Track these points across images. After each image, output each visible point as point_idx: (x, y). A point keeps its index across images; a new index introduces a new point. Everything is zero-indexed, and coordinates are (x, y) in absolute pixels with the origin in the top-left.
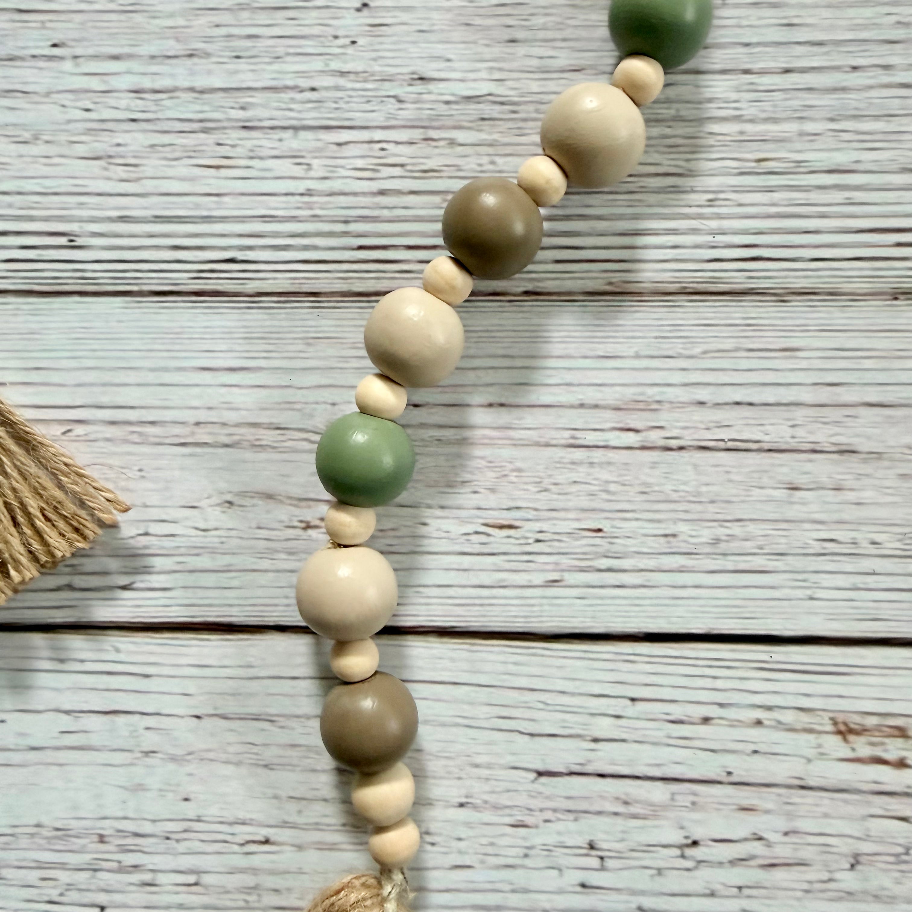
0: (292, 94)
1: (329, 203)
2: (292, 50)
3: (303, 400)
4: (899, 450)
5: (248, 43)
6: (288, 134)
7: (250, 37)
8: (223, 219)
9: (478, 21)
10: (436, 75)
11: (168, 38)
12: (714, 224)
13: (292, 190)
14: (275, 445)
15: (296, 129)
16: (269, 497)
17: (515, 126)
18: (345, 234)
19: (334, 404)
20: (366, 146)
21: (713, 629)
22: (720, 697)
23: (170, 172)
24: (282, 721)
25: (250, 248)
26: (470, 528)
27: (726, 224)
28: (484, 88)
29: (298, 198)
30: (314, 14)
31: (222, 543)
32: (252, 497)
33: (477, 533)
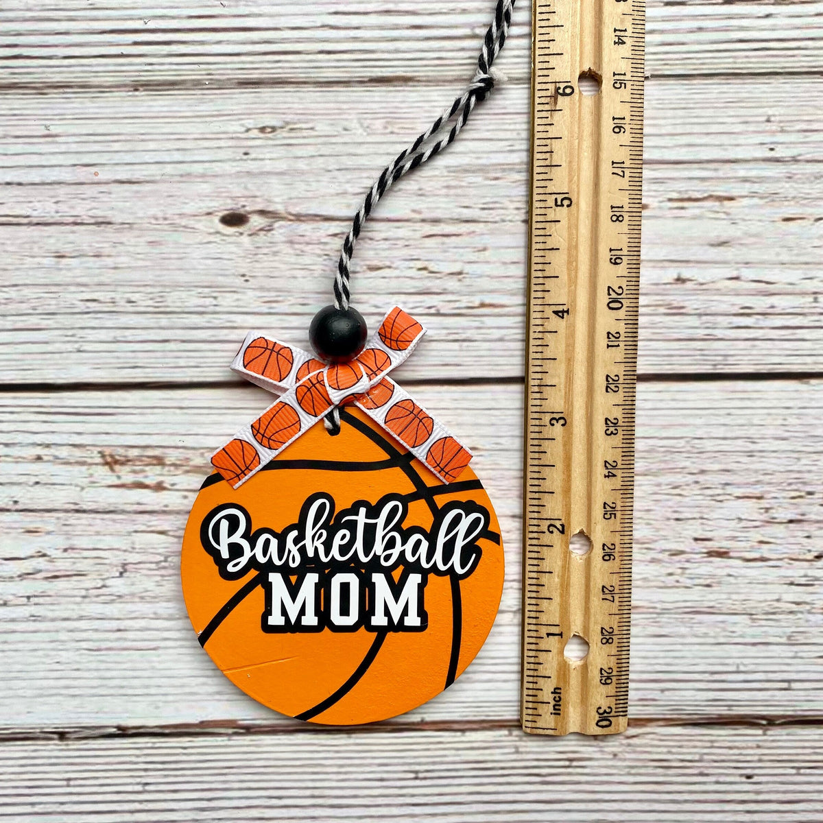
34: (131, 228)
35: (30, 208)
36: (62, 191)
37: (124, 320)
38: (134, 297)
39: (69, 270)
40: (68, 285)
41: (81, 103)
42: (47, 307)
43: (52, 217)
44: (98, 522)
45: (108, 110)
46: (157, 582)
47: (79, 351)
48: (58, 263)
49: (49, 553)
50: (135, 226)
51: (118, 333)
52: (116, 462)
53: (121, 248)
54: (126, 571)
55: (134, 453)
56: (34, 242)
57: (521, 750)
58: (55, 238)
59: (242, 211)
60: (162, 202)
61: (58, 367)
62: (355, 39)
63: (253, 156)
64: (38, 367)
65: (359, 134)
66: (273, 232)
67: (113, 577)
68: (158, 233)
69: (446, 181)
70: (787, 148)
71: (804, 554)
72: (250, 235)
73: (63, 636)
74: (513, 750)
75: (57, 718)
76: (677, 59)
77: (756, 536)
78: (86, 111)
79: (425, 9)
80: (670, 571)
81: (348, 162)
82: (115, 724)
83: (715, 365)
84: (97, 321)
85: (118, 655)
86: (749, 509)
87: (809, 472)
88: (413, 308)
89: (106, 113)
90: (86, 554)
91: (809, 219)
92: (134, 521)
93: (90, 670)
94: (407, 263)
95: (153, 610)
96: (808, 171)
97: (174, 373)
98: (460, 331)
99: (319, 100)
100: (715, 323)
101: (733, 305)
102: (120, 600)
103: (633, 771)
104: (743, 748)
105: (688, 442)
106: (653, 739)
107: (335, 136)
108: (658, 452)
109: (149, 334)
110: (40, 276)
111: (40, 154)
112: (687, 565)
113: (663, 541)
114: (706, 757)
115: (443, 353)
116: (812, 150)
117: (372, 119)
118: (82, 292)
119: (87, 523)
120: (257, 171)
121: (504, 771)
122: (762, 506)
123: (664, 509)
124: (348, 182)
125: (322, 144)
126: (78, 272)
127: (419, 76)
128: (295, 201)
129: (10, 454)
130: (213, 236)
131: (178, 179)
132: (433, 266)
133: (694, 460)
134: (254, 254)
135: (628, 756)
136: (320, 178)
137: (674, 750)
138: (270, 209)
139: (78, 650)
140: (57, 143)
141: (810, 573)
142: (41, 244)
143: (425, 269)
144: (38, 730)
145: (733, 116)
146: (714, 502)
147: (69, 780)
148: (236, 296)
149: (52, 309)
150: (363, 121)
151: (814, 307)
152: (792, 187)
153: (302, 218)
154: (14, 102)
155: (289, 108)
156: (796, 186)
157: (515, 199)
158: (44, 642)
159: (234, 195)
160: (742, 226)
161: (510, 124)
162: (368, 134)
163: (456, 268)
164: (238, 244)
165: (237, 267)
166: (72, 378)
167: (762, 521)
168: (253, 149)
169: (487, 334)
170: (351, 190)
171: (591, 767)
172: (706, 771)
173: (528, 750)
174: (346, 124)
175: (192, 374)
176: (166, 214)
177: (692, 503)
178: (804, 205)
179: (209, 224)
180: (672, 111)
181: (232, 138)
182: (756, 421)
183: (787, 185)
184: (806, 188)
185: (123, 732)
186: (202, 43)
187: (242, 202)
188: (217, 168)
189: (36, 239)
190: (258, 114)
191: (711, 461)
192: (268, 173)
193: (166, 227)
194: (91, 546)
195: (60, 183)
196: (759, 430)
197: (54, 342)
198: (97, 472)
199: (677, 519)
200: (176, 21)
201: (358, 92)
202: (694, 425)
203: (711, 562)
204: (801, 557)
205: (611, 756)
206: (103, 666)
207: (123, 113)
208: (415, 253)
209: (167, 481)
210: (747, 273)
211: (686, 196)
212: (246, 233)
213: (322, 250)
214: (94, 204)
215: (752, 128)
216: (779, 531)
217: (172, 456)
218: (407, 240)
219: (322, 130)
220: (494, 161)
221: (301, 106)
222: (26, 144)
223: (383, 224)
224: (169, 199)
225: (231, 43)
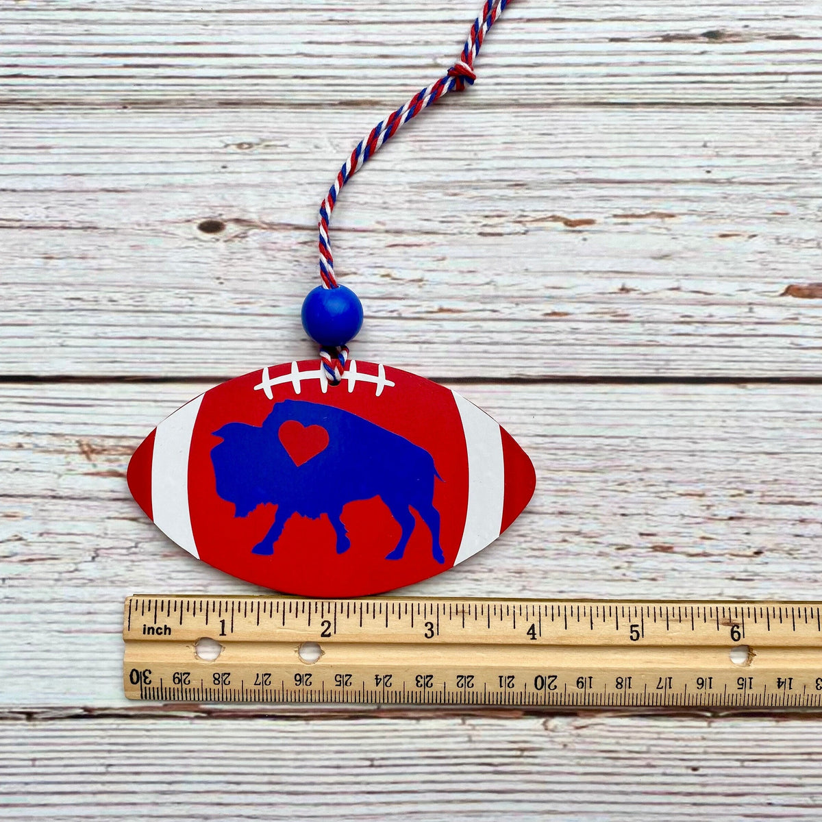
34: (115, 233)
35: (23, 212)
36: (52, 198)
37: (105, 318)
38: (116, 296)
39: (56, 270)
40: (54, 284)
41: (73, 118)
42: (33, 304)
43: (42, 221)
44: (74, 508)
45: (98, 126)
46: (127, 567)
47: (62, 346)
48: (46, 264)
49: (25, 537)
50: (119, 231)
51: (99, 330)
52: (93, 451)
53: (105, 251)
54: (98, 556)
55: (111, 442)
56: (25, 244)
57: (474, 739)
58: (43, 241)
59: (219, 219)
60: (145, 209)
61: (43, 360)
62: (327, 66)
63: (230, 169)
64: (23, 360)
65: (329, 152)
66: (247, 239)
67: (86, 562)
68: (138, 238)
69: (409, 196)
70: (722, 170)
71: (744, 550)
72: (226, 241)
73: (34, 618)
74: (466, 739)
75: (25, 699)
76: (622, 89)
77: (698, 532)
78: (78, 125)
79: (393, 41)
80: (617, 564)
81: (319, 177)
82: (81, 706)
83: (657, 369)
84: (80, 318)
85: (88, 637)
86: (691, 506)
87: (748, 471)
88: (376, 312)
89: (97, 128)
90: (60, 538)
91: (743, 236)
92: (107, 507)
93: (59, 651)
94: (371, 270)
95: (122, 594)
96: (741, 192)
97: (150, 368)
98: (420, 334)
99: (293, 120)
100: (658, 330)
101: (674, 313)
102: (91, 584)
103: (583, 762)
104: (689, 740)
105: (632, 441)
106: (601, 730)
107: (307, 153)
108: (604, 450)
109: (128, 331)
110: (29, 276)
111: (34, 164)
112: (633, 559)
113: (610, 536)
114: (653, 749)
115: (403, 354)
116: (745, 173)
117: (342, 138)
118: (67, 291)
119: (63, 509)
120: (233, 183)
121: (457, 760)
122: (703, 503)
123: (610, 505)
124: (318, 195)
125: (294, 160)
126: (64, 272)
127: (385, 101)
128: (268, 211)
130: (191, 242)
131: (161, 189)
132: (395, 274)
133: (639, 458)
134: (228, 260)
135: (578, 746)
136: (292, 191)
137: (622, 741)
138: (245, 218)
139: (49, 631)
140: (50, 154)
141: (750, 568)
142: (30, 246)
143: (388, 275)
144: (7, 710)
145: (673, 141)
146: (657, 499)
147: (34, 760)
148: (211, 297)
149: (39, 306)
150: (332, 140)
151: (750, 317)
152: (727, 206)
153: (274, 227)
154: (11, 116)
155: (265, 127)
156: (731, 205)
157: (472, 213)
158: (16, 623)
159: (212, 204)
160: (683, 242)
161: (468, 145)
162: (338, 152)
163: (417, 275)
164: (214, 249)
165: (212, 270)
166: (53, 371)
167: (704, 518)
168: (231, 163)
169: (446, 337)
171: (542, 757)
172: (654, 763)
173: (481, 739)
174: (316, 141)
175: (167, 369)
176: (148, 220)
177: (637, 500)
178: (739, 223)
179: (188, 231)
180: (616, 135)
181: (212, 153)
182: (697, 423)
183: (723, 205)
184: (740, 208)
185: (89, 714)
186: (187, 67)
187: (220, 211)
188: (196, 180)
189: (26, 242)
190: (236, 131)
191: (655, 459)
192: (245, 185)
193: (148, 233)
194: (65, 531)
195: (51, 191)
196: (699, 431)
197: (39, 337)
198: (73, 460)
199: (623, 515)
200: (164, 47)
201: (328, 114)
202: (639, 425)
203: (656, 557)
204: (741, 553)
205: (561, 747)
206: (72, 648)
207: (112, 128)
208: (379, 261)
210: (687, 284)
211: (630, 213)
212: (222, 240)
213: (293, 256)
214: (82, 210)
215: (690, 152)
216: (721, 527)
218: (372, 249)
219: (295, 148)
220: (452, 179)
221: (276, 125)
222: (21, 154)
223: (349, 233)
224: (152, 207)
225: (213, 67)
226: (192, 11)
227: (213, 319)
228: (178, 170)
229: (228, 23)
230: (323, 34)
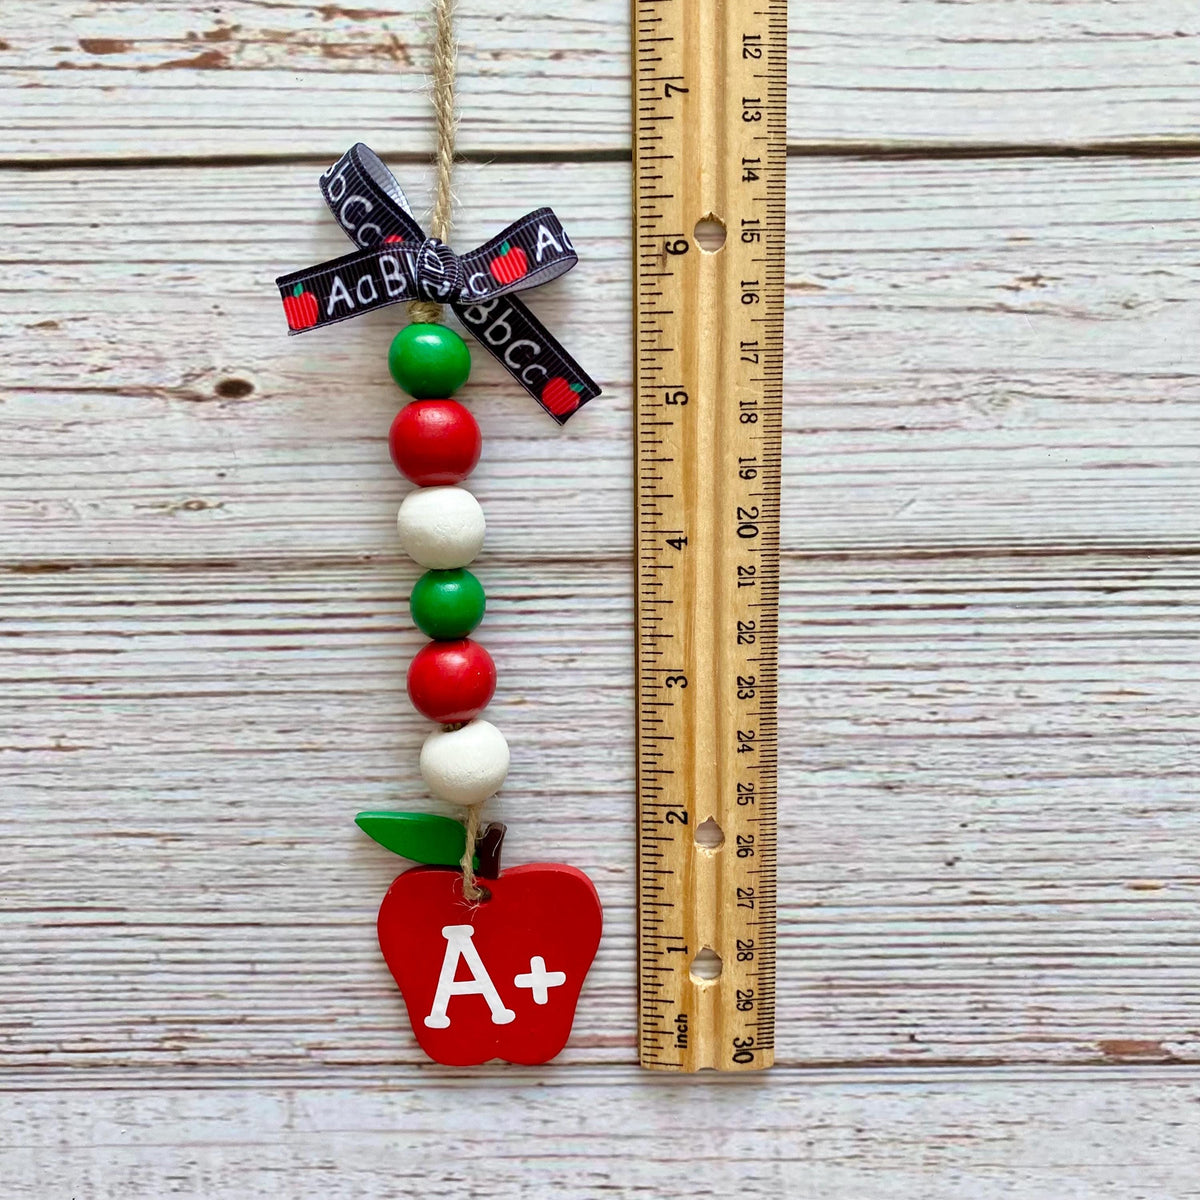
0: (1034, 771)
1: (996, 656)
2: (1034, 817)
3: (1035, 432)
4: (351, 388)
5: (1080, 824)
6: (1040, 729)
7: (1078, 831)
8: (1119, 636)
9: (827, 847)
10: (874, 792)
11: (1170, 829)
12: (568, 636)
13: (1038, 669)
14: (1070, 378)
15: (1031, 735)
16: (1079, 315)
17: (786, 738)
18: (979, 622)
19: (1000, 427)
20: (953, 717)
21: (552, 169)
22: (542, 84)
23: (1175, 686)
24: (1074, 34)
25: (1089, 604)
26: (840, 283)
27: (554, 636)
28: (821, 778)
29: (1033, 661)
30: (1006, 855)
31: (1139, 257)
32: (1100, 314)
33: (833, 278)
34: (372, 377)
35: (505, 407)
43: (476, 393)
50: (364, 381)
52: (389, 50)
55: (364, 63)
58: (473, 364)
59: (225, 400)
60: (331, 413)
62: (89, 619)
63: (213, 472)
64: (497, 187)
65: (78, 500)
66: (183, 373)
81: (89, 464)
94: (5, 333)
99: (130, 544)
107: (108, 498)
117: (62, 519)
120: (207, 453)
124: (89, 438)
125: (125, 488)
127: (8, 573)
128: (155, 414)
129: (537, 62)
130: (261, 367)
131: (309, 443)
134: (207, 343)
136: (124, 443)
138: (188, 403)
148: (230, 286)
150: (74, 517)
153: (146, 391)
155: (168, 533)
159: (236, 421)
162: (66, 500)
164: (228, 356)
165: (230, 326)
168: (212, 481)
170: (84, 428)
174: (95, 513)
175: (285, 176)
176: (325, 396)
179: (267, 382)
181: (241, 495)
186: (283, 616)
187: (224, 413)
188: (259, 457)
190: (208, 527)
192: (191, 450)
193: (325, 379)
198: (417, 36)
200: (318, 643)
201: (83, 552)
209: (318, 21)
212: (219, 370)
213: (116, 349)
217: (312, 58)
218: (7, 363)
219: (126, 504)
221: (153, 535)
222: (511, 490)
223: (41, 384)
224: (319, 417)
225: (247, 617)
226: (281, 693)
227: (225, 253)
228: (287, 470)
229: (230, 678)
230: (99, 664)
